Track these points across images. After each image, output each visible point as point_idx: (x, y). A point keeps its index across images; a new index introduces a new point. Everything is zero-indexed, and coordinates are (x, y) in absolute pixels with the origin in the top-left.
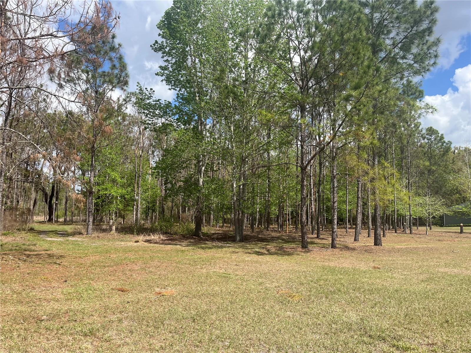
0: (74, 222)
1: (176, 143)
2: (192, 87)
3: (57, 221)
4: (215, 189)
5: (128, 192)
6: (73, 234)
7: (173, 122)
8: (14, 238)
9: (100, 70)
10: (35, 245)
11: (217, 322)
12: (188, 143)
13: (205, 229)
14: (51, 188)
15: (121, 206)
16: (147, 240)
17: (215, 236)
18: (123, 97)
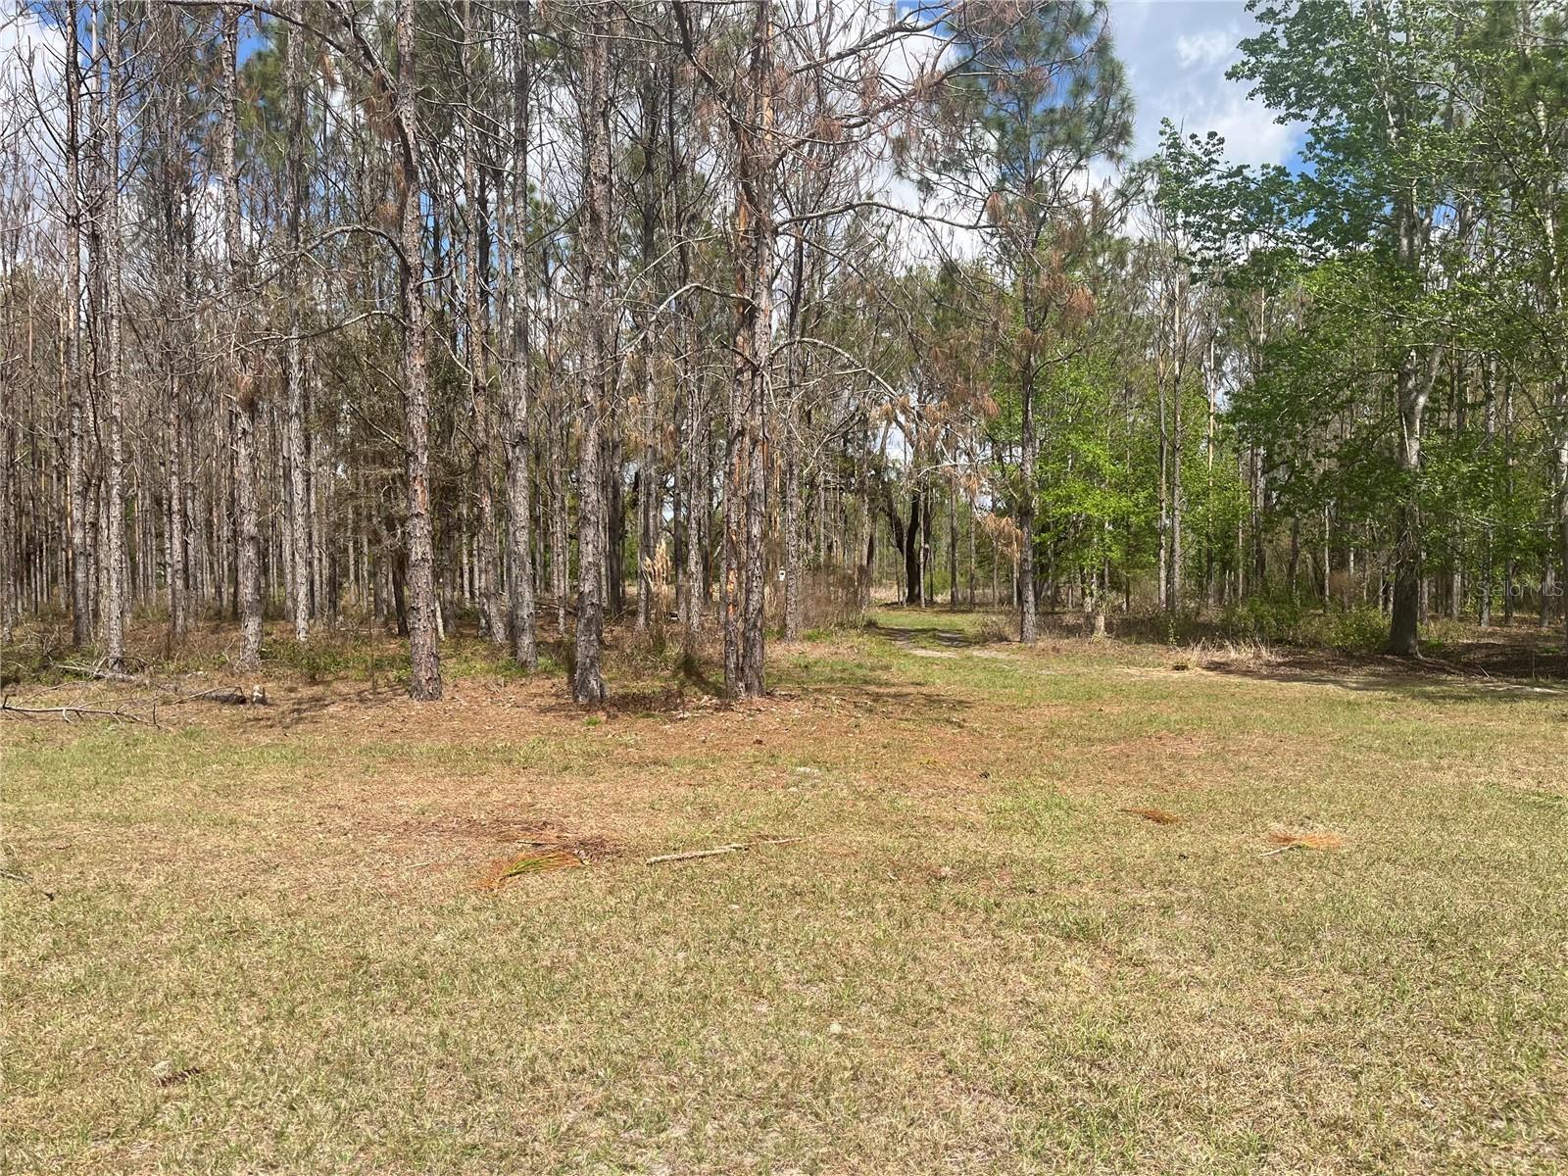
0: (981, 605)
1: (1307, 318)
2: (1370, 93)
3: (931, 603)
4: (1474, 478)
5: (1136, 506)
6: (983, 640)
7: (1294, 243)
8: (833, 649)
9: (1038, 109)
10: (887, 668)
11: (1528, 963)
12: (1358, 311)
13: (1430, 630)
14: (909, 504)
15: (1116, 554)
16: (1213, 663)
17: (1479, 655)
18: (1117, 182)
